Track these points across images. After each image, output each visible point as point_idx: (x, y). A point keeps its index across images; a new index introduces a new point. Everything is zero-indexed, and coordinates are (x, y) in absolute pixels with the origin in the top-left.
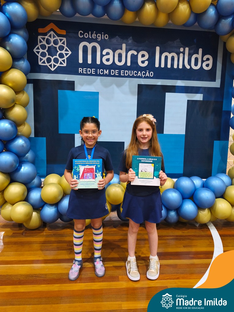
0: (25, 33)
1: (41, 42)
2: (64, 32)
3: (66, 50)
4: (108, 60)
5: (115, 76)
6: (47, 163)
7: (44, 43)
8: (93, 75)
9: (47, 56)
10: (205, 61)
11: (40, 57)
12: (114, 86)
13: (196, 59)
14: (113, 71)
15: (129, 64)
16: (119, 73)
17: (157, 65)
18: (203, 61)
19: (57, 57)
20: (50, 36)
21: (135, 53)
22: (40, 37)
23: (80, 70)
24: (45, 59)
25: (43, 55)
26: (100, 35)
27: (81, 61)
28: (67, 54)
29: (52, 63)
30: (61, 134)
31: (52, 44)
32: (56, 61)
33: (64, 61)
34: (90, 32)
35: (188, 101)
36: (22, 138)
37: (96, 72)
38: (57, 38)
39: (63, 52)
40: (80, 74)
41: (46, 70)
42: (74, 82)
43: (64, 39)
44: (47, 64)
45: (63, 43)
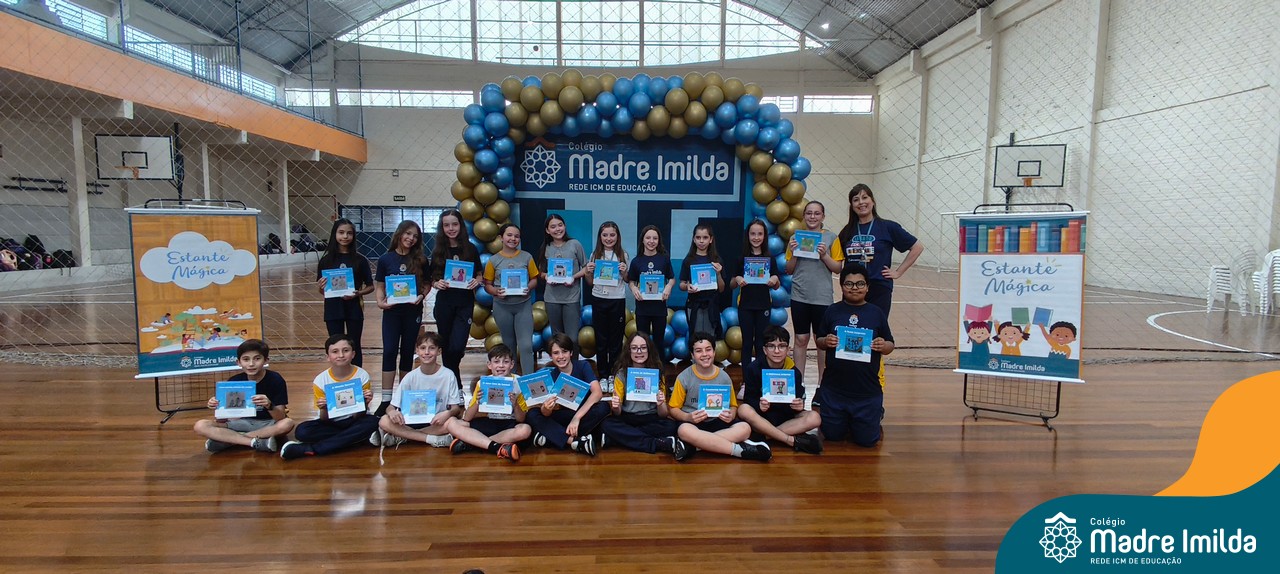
1: (528, 157)
2: (553, 146)
3: (556, 165)
4: (602, 173)
5: (610, 191)
7: (532, 157)
8: (586, 191)
9: (535, 172)
10: (719, 170)
11: (527, 173)
13: (708, 169)
14: (608, 186)
15: (627, 177)
16: (616, 188)
17: (660, 177)
18: (716, 171)
19: (546, 172)
20: (538, 150)
21: (633, 164)
22: (527, 152)
23: (571, 186)
24: (532, 176)
25: (531, 171)
26: (593, 146)
27: (571, 176)
29: (540, 179)
31: (540, 158)
32: (545, 177)
33: (553, 176)
34: (581, 145)
37: (589, 187)
38: (546, 152)
39: (552, 167)
40: (571, 191)
41: (534, 188)
42: (564, 200)
43: (554, 153)
44: (535, 182)
45: (552, 157)
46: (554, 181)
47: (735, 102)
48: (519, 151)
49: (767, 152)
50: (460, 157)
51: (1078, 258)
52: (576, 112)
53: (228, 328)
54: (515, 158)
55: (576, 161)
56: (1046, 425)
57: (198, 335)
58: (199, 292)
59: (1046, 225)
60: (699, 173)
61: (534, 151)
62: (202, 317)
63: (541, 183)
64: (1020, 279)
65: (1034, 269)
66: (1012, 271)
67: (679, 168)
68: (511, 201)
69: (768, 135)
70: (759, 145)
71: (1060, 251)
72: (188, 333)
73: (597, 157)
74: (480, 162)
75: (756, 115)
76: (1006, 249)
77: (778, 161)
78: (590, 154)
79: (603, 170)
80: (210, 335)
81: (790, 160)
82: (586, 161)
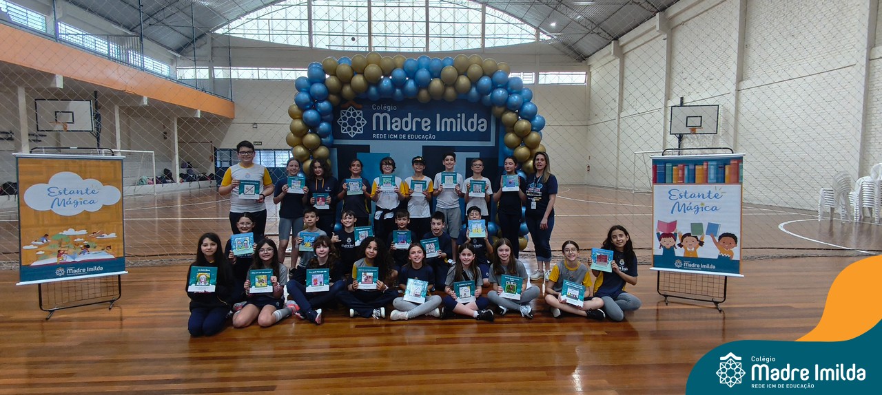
1: (343, 115)
2: (361, 107)
3: (363, 120)
4: (396, 127)
5: (402, 139)
7: (345, 115)
8: (385, 139)
9: (348, 126)
10: (480, 124)
11: (342, 127)
13: (472, 123)
14: (401, 136)
15: (414, 129)
16: (406, 137)
17: (438, 129)
18: (478, 125)
19: (356, 126)
20: (350, 110)
21: (419, 120)
23: (374, 136)
24: (346, 128)
26: (390, 107)
27: (374, 129)
28: (363, 124)
29: (352, 131)
31: (352, 116)
32: (355, 129)
33: (361, 129)
34: (381, 104)
35: (466, 158)
37: (387, 136)
38: (356, 111)
39: (361, 122)
40: (374, 139)
41: (347, 137)
42: (369, 146)
43: (361, 112)
44: (348, 133)
45: (360, 115)
46: (362, 132)
47: (491, 76)
48: (336, 111)
49: (514, 112)
50: (292, 115)
51: (738, 186)
52: (377, 83)
53: (96, 245)
54: (334, 115)
55: (378, 118)
56: (717, 308)
57: (71, 251)
58: (74, 217)
59: (715, 163)
60: (466, 127)
61: (348, 111)
62: (75, 237)
63: (352, 134)
64: (696, 202)
65: (706, 195)
66: (691, 197)
67: (451, 122)
68: (330, 146)
69: (515, 98)
70: (508, 107)
71: (724, 182)
72: (63, 249)
73: (393, 115)
74: (306, 119)
75: (506, 85)
76: (686, 180)
77: (522, 118)
78: (388, 113)
79: (396, 124)
80: (80, 250)
81: (530, 117)
82: (385, 118)
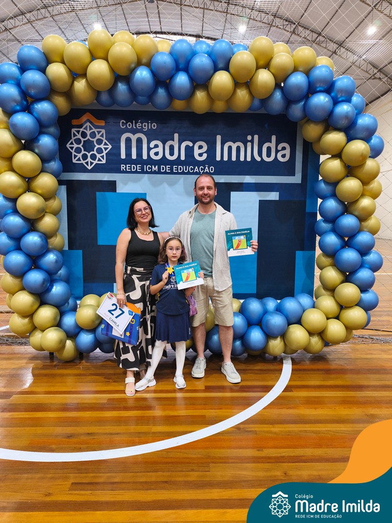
0: (56, 130)
1: (75, 135)
2: (102, 123)
3: (106, 144)
4: (157, 154)
5: (165, 173)
6: (84, 283)
7: (79, 136)
8: (139, 173)
9: (83, 152)
10: (280, 151)
11: (74, 153)
12: (166, 185)
13: (269, 149)
14: (163, 168)
15: (183, 158)
16: (171, 169)
17: (218, 158)
18: (277, 151)
19: (95, 152)
20: (86, 128)
21: (191, 144)
22: (73, 130)
23: (123, 167)
24: (80, 156)
25: (78, 150)
26: (146, 124)
27: (123, 156)
28: (106, 149)
29: (89, 159)
30: (99, 245)
31: (88, 137)
32: (93, 157)
33: (103, 157)
34: (134, 121)
35: (260, 201)
36: (53, 253)
37: (142, 168)
38: (94, 130)
39: (102, 146)
40: (123, 172)
41: (82, 169)
42: (115, 182)
43: (103, 131)
44: (83, 162)
45: (102, 136)
46: (104, 161)
47: (307, 72)
55: (128, 141)
60: (260, 154)
61: (83, 130)
63: (90, 164)
67: (238, 148)
73: (151, 137)
78: (144, 133)
79: (157, 150)
82: (139, 141)
